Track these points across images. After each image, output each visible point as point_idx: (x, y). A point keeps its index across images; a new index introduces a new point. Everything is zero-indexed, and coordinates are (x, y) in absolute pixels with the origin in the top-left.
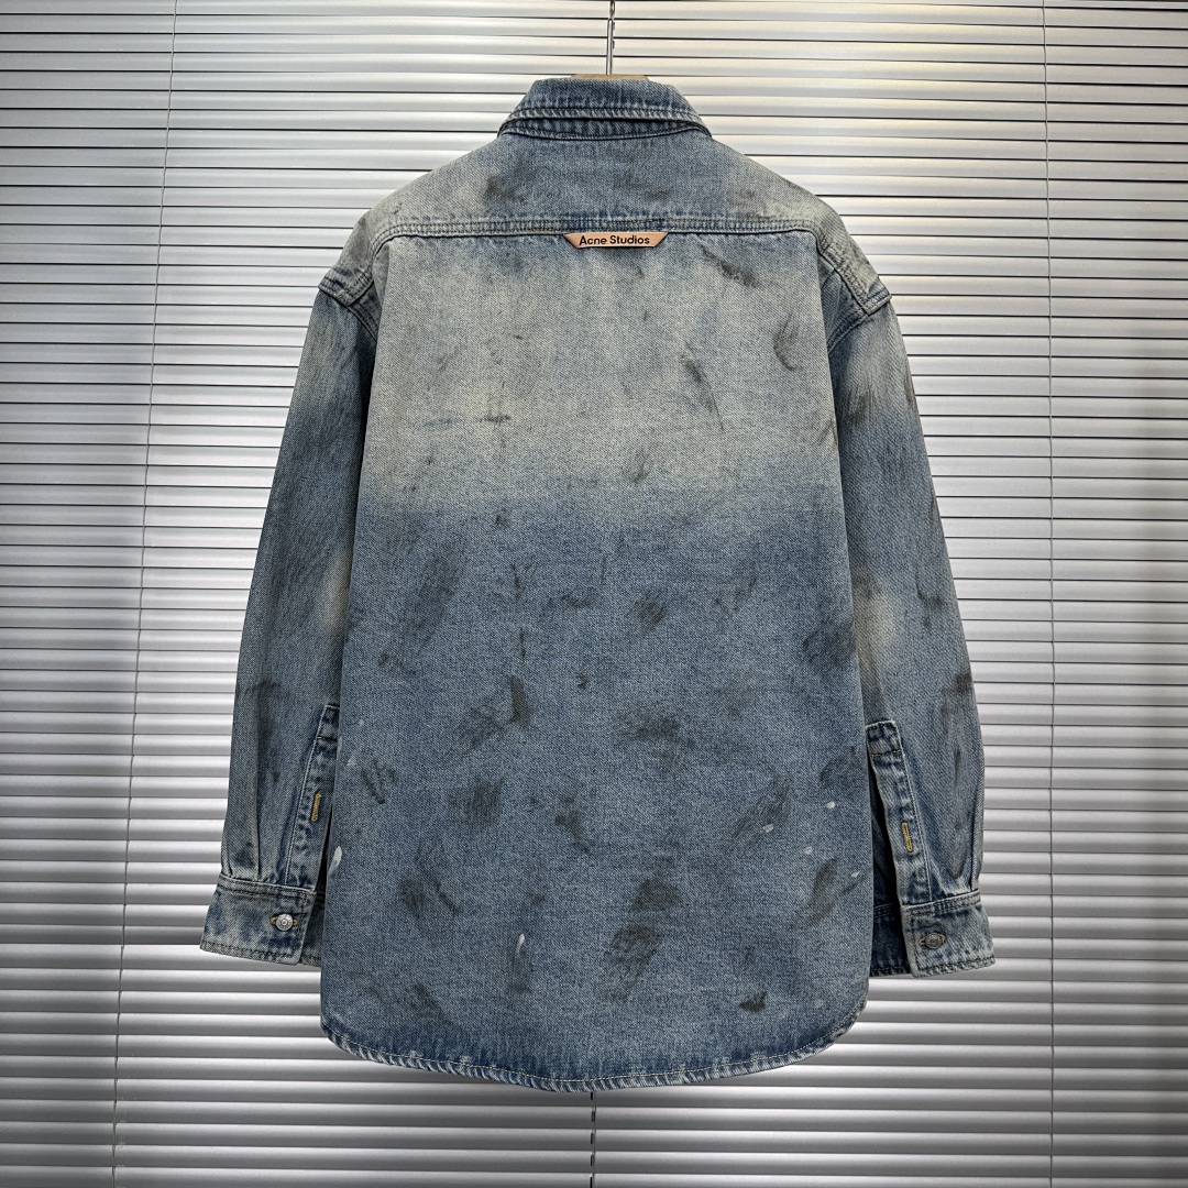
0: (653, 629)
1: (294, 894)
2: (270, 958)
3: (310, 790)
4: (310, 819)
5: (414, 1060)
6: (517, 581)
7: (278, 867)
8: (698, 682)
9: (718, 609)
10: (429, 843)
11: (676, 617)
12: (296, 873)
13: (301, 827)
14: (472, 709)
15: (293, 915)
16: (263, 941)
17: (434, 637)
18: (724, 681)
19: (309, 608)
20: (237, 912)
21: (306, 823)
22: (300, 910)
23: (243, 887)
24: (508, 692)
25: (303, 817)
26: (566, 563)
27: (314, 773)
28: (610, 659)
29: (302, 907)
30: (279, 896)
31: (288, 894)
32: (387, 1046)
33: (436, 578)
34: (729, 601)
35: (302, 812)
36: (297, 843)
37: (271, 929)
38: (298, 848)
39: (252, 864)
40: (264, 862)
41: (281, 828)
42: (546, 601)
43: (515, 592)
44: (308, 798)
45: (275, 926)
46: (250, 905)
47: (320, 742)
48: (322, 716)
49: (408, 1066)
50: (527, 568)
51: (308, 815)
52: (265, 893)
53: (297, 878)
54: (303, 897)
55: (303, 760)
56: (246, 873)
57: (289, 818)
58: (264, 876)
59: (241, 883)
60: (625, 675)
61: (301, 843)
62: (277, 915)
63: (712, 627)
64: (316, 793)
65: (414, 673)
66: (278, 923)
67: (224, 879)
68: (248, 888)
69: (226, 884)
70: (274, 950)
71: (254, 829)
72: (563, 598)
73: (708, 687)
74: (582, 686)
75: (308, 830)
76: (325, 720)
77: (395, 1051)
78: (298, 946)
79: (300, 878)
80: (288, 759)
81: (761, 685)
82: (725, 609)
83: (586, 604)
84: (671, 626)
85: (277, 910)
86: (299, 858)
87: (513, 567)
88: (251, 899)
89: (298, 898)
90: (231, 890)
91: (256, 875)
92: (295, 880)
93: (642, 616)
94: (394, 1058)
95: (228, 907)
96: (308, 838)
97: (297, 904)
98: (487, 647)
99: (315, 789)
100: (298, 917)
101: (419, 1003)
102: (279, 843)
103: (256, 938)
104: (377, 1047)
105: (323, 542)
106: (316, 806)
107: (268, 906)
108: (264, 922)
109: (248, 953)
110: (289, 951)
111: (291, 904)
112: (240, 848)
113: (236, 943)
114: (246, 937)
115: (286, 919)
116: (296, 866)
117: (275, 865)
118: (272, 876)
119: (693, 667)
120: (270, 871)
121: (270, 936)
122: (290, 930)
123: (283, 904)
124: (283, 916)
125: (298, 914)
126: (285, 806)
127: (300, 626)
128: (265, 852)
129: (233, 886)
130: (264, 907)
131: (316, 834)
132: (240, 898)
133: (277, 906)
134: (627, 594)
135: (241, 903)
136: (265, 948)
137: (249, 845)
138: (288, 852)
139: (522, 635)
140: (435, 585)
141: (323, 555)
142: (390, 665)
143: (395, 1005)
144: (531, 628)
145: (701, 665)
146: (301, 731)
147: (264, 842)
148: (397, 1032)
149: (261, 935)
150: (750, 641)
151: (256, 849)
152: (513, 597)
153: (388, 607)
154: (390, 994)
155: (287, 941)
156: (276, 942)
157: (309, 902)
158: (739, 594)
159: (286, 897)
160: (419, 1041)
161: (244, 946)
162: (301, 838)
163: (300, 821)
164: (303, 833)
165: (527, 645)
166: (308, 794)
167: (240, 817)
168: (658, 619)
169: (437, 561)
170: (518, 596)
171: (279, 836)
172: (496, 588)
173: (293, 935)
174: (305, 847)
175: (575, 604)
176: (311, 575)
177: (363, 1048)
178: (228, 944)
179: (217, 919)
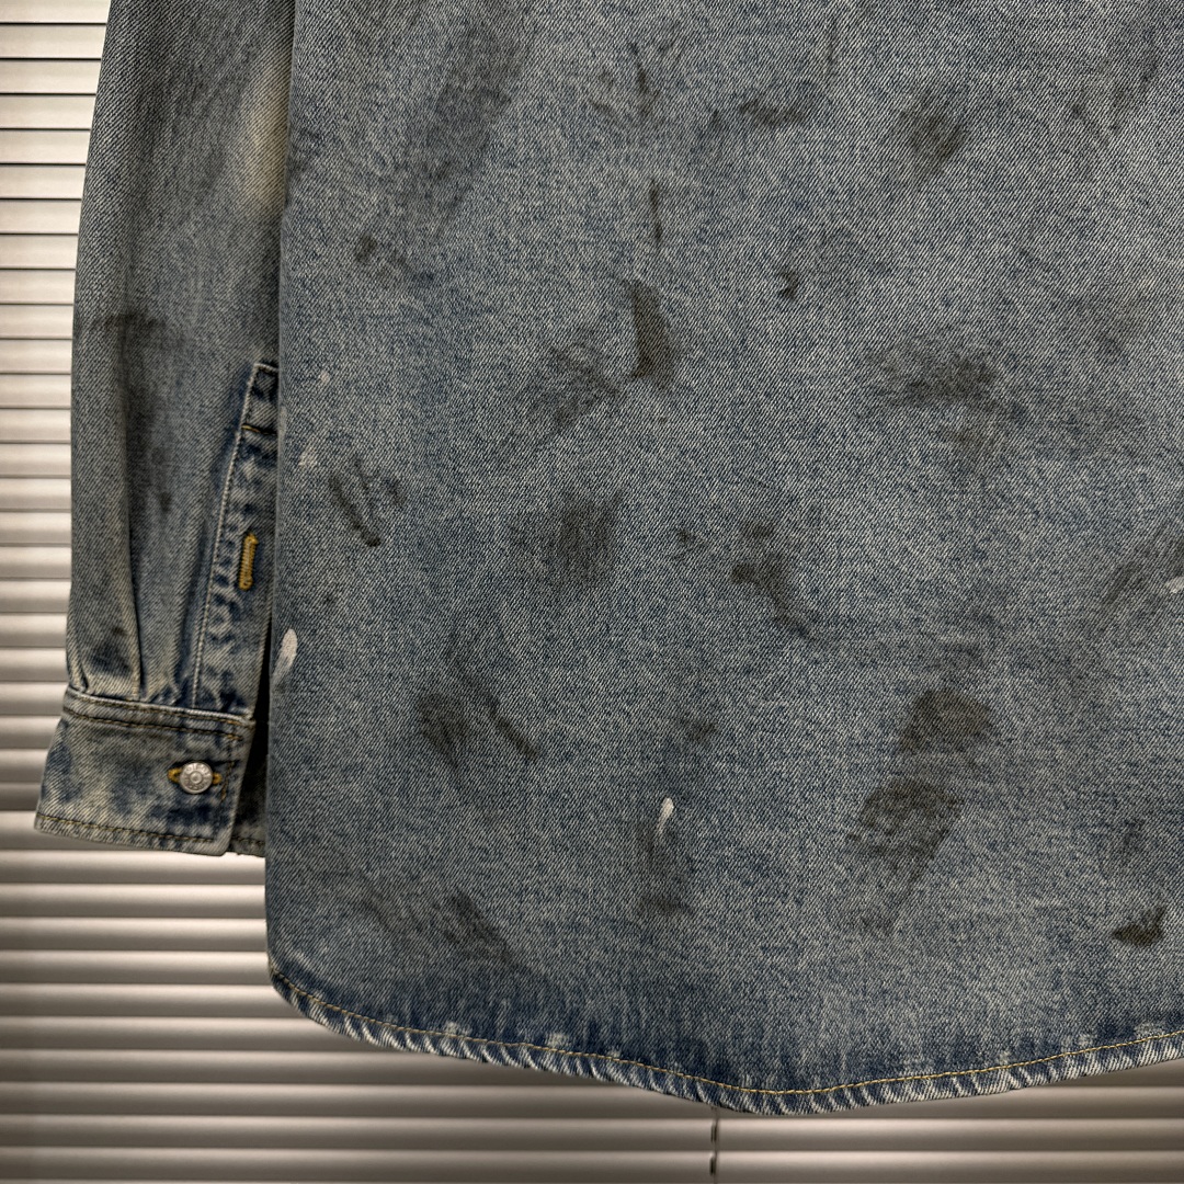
0: (937, 172)
1: (211, 726)
2: (171, 844)
3: (233, 528)
4: (236, 584)
6: (642, 77)
7: (177, 675)
8: (1034, 283)
9: (1078, 127)
10: (472, 623)
11: (986, 146)
12: (214, 686)
13: (220, 600)
14: (553, 351)
15: (213, 765)
16: (155, 812)
17: (469, 195)
18: (1089, 281)
19: (215, 164)
20: (101, 760)
21: (228, 592)
22: (224, 755)
23: (111, 712)
24: (627, 317)
25: (223, 581)
26: (747, 32)
27: (240, 495)
28: (849, 234)
29: (229, 749)
30: (181, 729)
31: (200, 725)
33: (469, 70)
34: (1101, 111)
35: (221, 570)
36: (213, 630)
37: (170, 791)
38: (214, 638)
39: (125, 670)
40: (150, 666)
41: (179, 600)
42: (708, 116)
43: (637, 103)
44: (231, 544)
45: (177, 785)
46: (127, 746)
47: (249, 436)
48: (250, 384)
49: (442, 1053)
50: (662, 50)
51: (232, 577)
52: (153, 724)
53: (215, 693)
54: (229, 730)
55: (216, 470)
56: (116, 686)
57: (194, 584)
58: (151, 689)
59: (105, 704)
60: (882, 269)
61: (221, 630)
62: (180, 765)
63: (1064, 166)
64: (246, 534)
65: (431, 277)
66: (182, 779)
67: (74, 697)
68: (121, 714)
69: (76, 706)
70: (178, 829)
71: (125, 601)
72: (743, 109)
73: (1054, 294)
74: (788, 294)
75: (232, 606)
76: (256, 392)
77: (415, 1022)
78: (224, 820)
79: (223, 695)
80: (186, 468)
81: (1165, 289)
82: (1092, 127)
83: (794, 116)
84: (976, 165)
85: (179, 755)
86: (218, 657)
87: (634, 49)
88: (127, 735)
89: (218, 733)
90: (86, 717)
91: (135, 689)
92: (210, 698)
93: (915, 144)
94: (414, 1037)
95: (83, 750)
96: (235, 618)
97: (218, 743)
98: (582, 220)
99: (243, 526)
100: (222, 768)
102: (177, 630)
103: (141, 808)
105: (238, 32)
106: (247, 561)
107: (160, 750)
108: (155, 777)
109: (126, 835)
110: (207, 830)
111: (206, 743)
112: (99, 638)
113: (103, 817)
114: (121, 804)
115: (197, 772)
116: (212, 672)
117: (170, 670)
118: (167, 693)
119: (1023, 253)
120: (162, 682)
121: (168, 804)
122: (207, 793)
123: (190, 741)
124: (191, 767)
125: (220, 763)
126: (185, 559)
127: (199, 203)
128: (150, 647)
129: (91, 709)
130: (153, 750)
131: (250, 613)
132: (106, 733)
133: (180, 747)
134: (882, 95)
135: (110, 741)
136: (160, 825)
137: (118, 631)
138: (197, 644)
139: (654, 195)
140: (469, 86)
141: (239, 56)
142: (379, 261)
144: (672, 177)
145: (1042, 246)
146: (209, 413)
147: (149, 627)
149: (151, 801)
150: (1143, 196)
151: (132, 641)
152: (634, 113)
153: (372, 137)
155: (202, 813)
156: (179, 814)
157: (240, 739)
158: (1120, 94)
159: (196, 731)
161: (119, 822)
162: (219, 620)
163: (217, 589)
164: (224, 611)
165: (666, 216)
166: (230, 536)
167: (96, 578)
168: (948, 150)
169: (471, 34)
170: (644, 112)
171: (176, 615)
172: (597, 92)
173: (214, 801)
174: (228, 638)
175: (770, 119)
176: (218, 101)
177: (352, 1018)
178: (87, 819)
179: (65, 772)
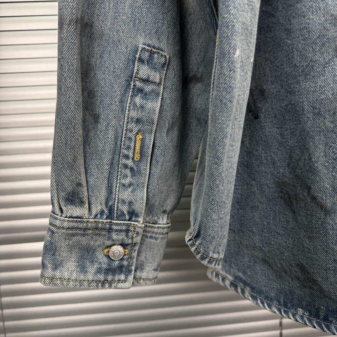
1: (124, 228)
2: (107, 285)
3: (131, 131)
4: (133, 159)
5: (302, 317)
7: (106, 204)
12: (125, 209)
13: (126, 166)
15: (124, 245)
16: (99, 271)
20: (71, 248)
21: (130, 163)
22: (130, 241)
23: (75, 225)
25: (127, 157)
27: (134, 114)
29: (132, 238)
30: (110, 230)
31: (119, 228)
32: (279, 302)
35: (125, 152)
36: (123, 181)
37: (105, 260)
38: (124, 185)
39: (82, 203)
40: (93, 200)
41: (107, 167)
44: (130, 139)
45: (108, 257)
46: (84, 240)
47: (138, 83)
48: (137, 56)
49: (296, 320)
51: (131, 155)
52: (97, 228)
53: (126, 212)
54: (132, 229)
55: (121, 102)
56: (77, 211)
57: (113, 159)
58: (94, 213)
59: (72, 221)
61: (127, 181)
62: (110, 247)
64: (137, 133)
66: (111, 254)
67: (56, 219)
68: (81, 226)
69: (58, 223)
70: (110, 278)
71: (83, 170)
75: (132, 169)
76: (141, 60)
77: (285, 305)
78: (130, 271)
79: (128, 212)
80: (107, 100)
85: (109, 243)
86: (126, 195)
88: (83, 235)
89: (127, 231)
90: (63, 228)
91: (87, 212)
92: (123, 214)
94: (285, 312)
95: (63, 244)
96: (133, 175)
97: (127, 236)
99: (136, 130)
100: (129, 247)
101: (302, 278)
102: (106, 182)
103: (92, 270)
104: (272, 300)
106: (138, 147)
107: (100, 241)
108: (97, 254)
109: (86, 283)
110: (122, 277)
111: (122, 236)
112: (70, 189)
113: (74, 276)
114: (83, 269)
115: (118, 249)
116: (123, 202)
117: (103, 202)
118: (102, 212)
120: (99, 208)
121: (105, 266)
122: (122, 259)
123: (114, 236)
124: (114, 248)
125: (128, 245)
126: (109, 147)
128: (93, 191)
129: (66, 224)
130: (96, 241)
131: (139, 172)
132: (73, 235)
133: (109, 238)
135: (75, 239)
136: (101, 277)
137: (79, 185)
138: (116, 187)
143: (283, 274)
146: (118, 72)
147: (92, 181)
148: (286, 294)
149: (96, 266)
151: (86, 188)
154: (279, 265)
155: (120, 269)
156: (111, 270)
157: (138, 233)
159: (116, 231)
160: (304, 303)
161: (82, 277)
162: (126, 176)
163: (124, 161)
164: (128, 172)
166: (129, 135)
167: (70, 159)
171: (106, 174)
173: (125, 263)
174: (130, 185)
177: (261, 300)
178: (66, 277)
179: (53, 255)
